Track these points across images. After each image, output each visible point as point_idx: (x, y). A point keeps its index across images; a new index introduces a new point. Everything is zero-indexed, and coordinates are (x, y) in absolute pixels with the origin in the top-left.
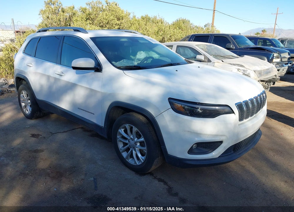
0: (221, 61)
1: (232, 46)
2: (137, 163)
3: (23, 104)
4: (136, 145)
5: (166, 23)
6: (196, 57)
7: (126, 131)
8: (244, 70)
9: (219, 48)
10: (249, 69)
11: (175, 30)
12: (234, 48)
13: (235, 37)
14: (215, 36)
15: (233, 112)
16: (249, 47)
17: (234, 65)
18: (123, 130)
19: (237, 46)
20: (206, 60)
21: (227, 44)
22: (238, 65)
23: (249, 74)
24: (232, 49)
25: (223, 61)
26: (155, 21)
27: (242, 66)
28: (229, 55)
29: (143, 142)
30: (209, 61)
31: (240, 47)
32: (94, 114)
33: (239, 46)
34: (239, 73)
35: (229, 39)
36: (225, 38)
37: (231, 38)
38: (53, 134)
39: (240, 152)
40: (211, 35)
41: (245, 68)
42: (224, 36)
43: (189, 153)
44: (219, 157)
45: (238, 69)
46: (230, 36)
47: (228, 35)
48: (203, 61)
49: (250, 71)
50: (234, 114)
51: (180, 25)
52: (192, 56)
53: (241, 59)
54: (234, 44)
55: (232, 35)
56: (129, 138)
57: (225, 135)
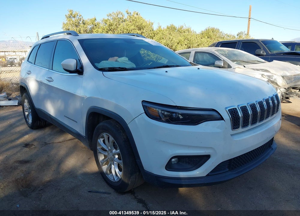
0: (243, 67)
1: (262, 52)
2: (116, 180)
3: (27, 113)
4: (114, 157)
5: (194, 32)
6: (214, 63)
7: (104, 141)
8: (269, 76)
9: (242, 53)
10: (275, 74)
11: (203, 39)
12: (265, 54)
13: (266, 42)
14: (243, 42)
15: (222, 118)
16: (281, 53)
17: (258, 70)
18: (102, 140)
19: (268, 51)
20: (226, 66)
21: (257, 50)
22: (262, 70)
23: (275, 79)
24: (262, 55)
25: (244, 67)
26: (180, 31)
27: (266, 71)
28: (254, 60)
29: (119, 154)
30: (229, 67)
31: (272, 52)
32: (77, 122)
33: (270, 52)
34: (263, 79)
35: (259, 44)
36: (254, 44)
37: (261, 43)
38: (47, 144)
39: (239, 170)
40: (239, 41)
41: (271, 73)
42: (253, 41)
43: (168, 169)
44: (208, 175)
45: (262, 75)
46: (260, 41)
47: (258, 40)
48: (223, 67)
49: (277, 76)
50: (223, 121)
51: (208, 33)
52: (211, 62)
53: (268, 64)
54: (264, 49)
55: (262, 40)
56: (108, 150)
57: (211, 148)
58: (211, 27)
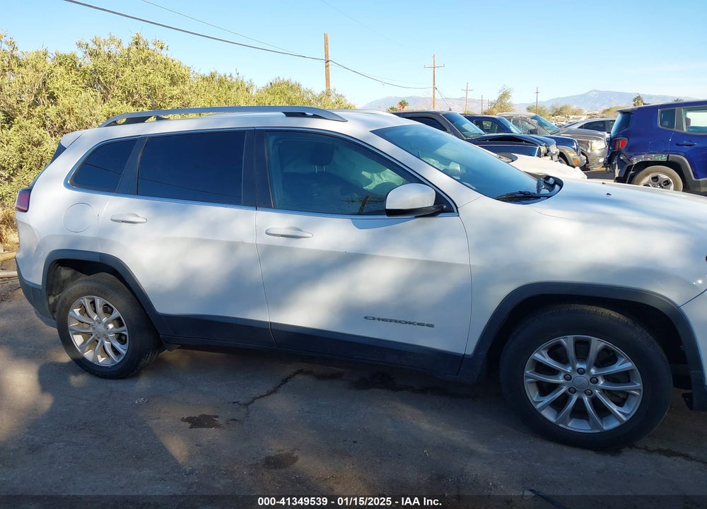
58: (281, 79)
